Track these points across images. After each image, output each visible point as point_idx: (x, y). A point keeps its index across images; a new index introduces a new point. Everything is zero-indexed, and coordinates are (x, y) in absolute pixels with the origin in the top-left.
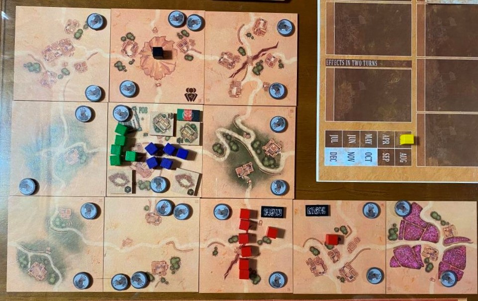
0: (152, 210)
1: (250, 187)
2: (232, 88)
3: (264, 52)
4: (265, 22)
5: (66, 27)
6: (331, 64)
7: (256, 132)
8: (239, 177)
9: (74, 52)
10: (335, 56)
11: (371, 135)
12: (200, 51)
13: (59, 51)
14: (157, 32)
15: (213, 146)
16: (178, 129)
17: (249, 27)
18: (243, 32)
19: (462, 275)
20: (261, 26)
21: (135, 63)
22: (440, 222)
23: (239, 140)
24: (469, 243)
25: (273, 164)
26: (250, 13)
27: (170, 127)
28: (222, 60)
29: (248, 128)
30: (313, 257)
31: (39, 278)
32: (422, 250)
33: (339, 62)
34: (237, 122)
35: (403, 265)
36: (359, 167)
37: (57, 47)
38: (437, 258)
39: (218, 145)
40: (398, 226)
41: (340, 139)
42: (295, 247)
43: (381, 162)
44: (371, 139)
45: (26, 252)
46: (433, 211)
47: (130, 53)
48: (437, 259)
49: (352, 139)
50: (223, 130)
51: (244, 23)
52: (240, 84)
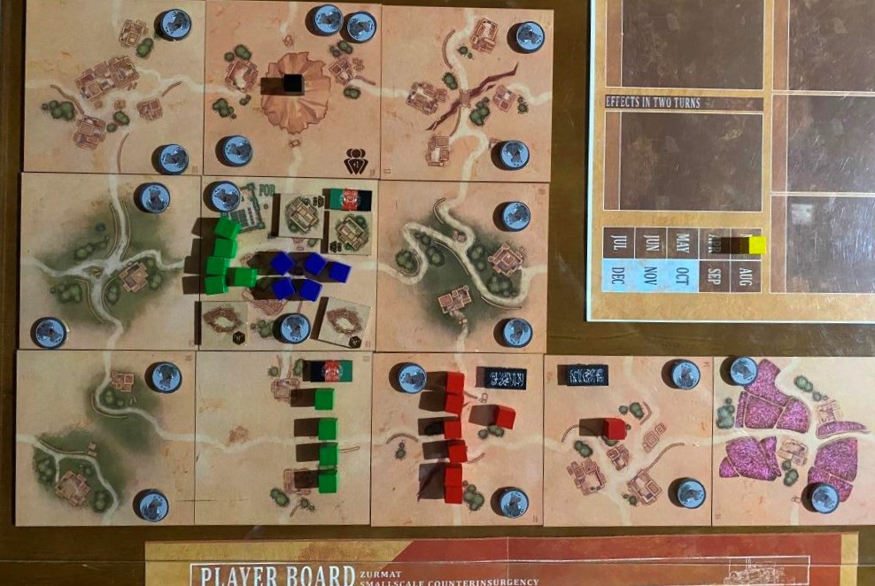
0: (284, 375)
1: (466, 331)
2: (431, 149)
3: (492, 83)
4: (494, 27)
5: (122, 35)
6: (615, 104)
7: (476, 229)
8: (444, 312)
9: (137, 81)
10: (623, 90)
11: (688, 235)
12: (372, 80)
13: (109, 80)
14: (292, 43)
15: (397, 256)
16: (332, 225)
17: (464, 34)
18: (453, 44)
19: (850, 490)
20: (486, 34)
21: (251, 102)
22: (810, 395)
23: (445, 244)
24: (865, 433)
25: (508, 289)
26: (466, 9)
27: (318, 221)
28: (413, 97)
29: (462, 222)
30: (580, 460)
31: (76, 501)
32: (778, 446)
33: (629, 101)
34: (441, 211)
35: (742, 474)
36: (665, 294)
37: (106, 71)
38: (806, 460)
39: (407, 255)
40: (735, 403)
41: (630, 242)
42: (548, 443)
43: (705, 285)
44: (687, 242)
45: (51, 452)
46: (799, 375)
47: (242, 83)
48: (804, 463)
49: (653, 243)
50: (415, 226)
51: (454, 27)
52: (447, 141)
